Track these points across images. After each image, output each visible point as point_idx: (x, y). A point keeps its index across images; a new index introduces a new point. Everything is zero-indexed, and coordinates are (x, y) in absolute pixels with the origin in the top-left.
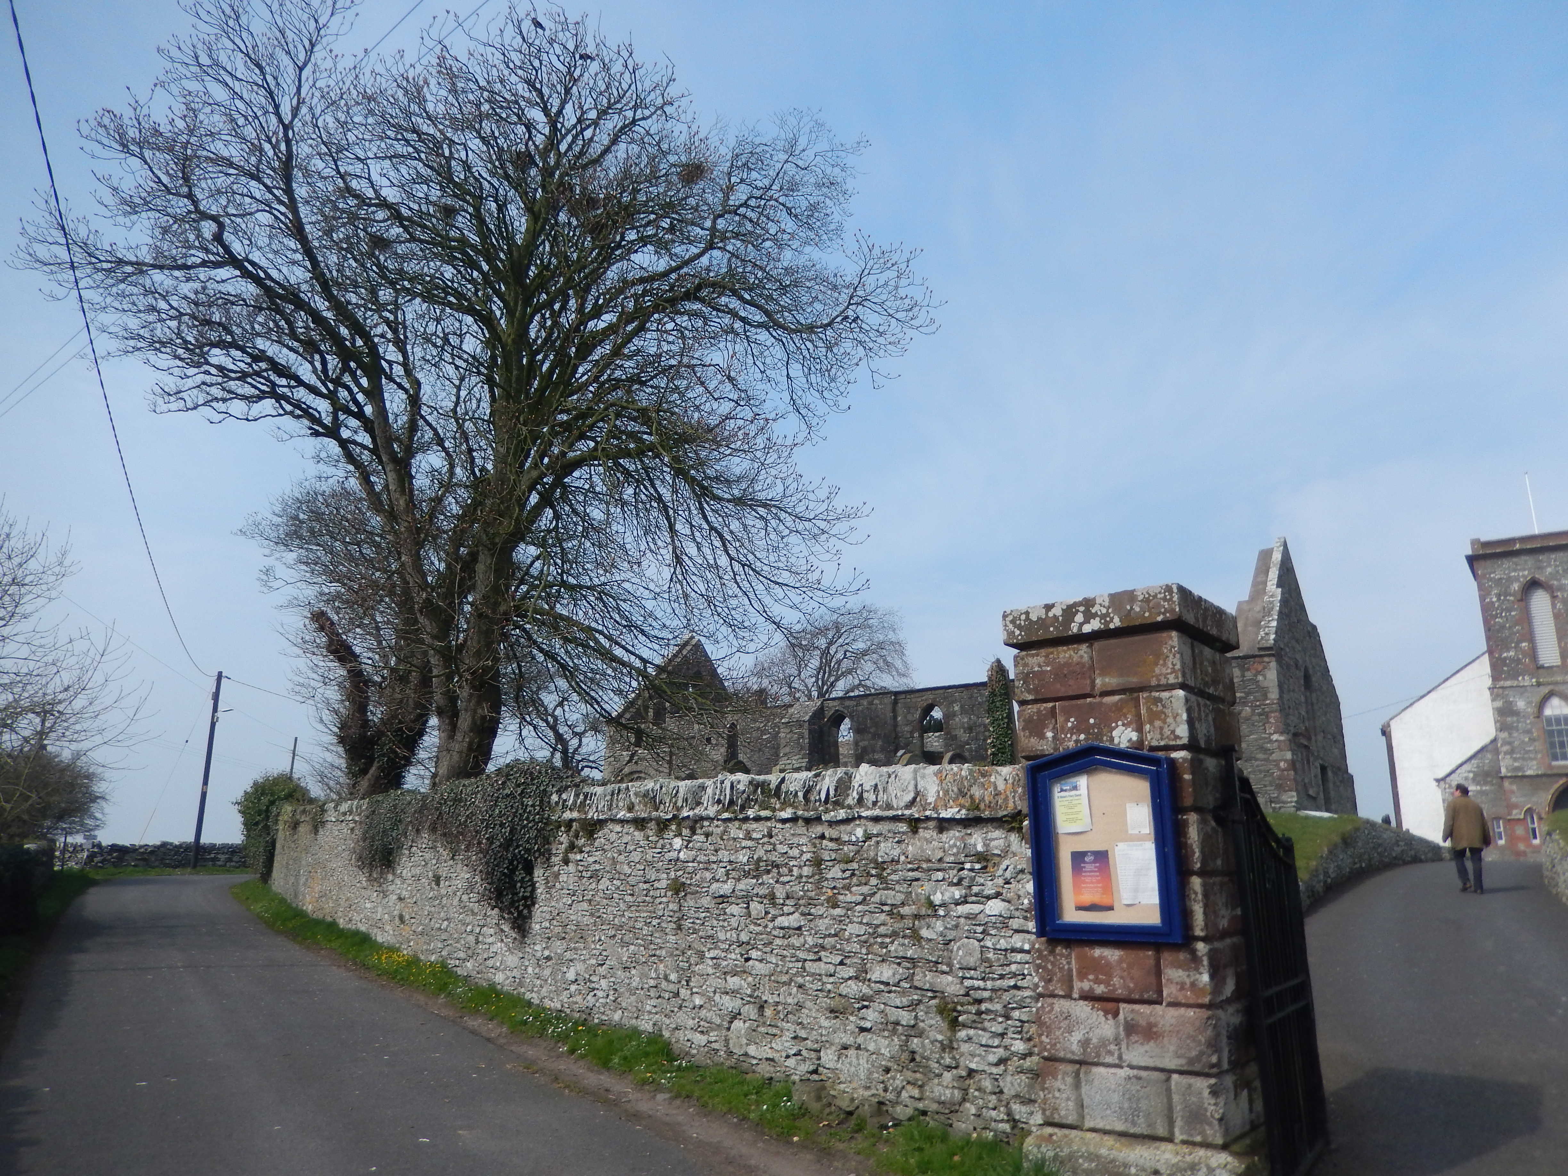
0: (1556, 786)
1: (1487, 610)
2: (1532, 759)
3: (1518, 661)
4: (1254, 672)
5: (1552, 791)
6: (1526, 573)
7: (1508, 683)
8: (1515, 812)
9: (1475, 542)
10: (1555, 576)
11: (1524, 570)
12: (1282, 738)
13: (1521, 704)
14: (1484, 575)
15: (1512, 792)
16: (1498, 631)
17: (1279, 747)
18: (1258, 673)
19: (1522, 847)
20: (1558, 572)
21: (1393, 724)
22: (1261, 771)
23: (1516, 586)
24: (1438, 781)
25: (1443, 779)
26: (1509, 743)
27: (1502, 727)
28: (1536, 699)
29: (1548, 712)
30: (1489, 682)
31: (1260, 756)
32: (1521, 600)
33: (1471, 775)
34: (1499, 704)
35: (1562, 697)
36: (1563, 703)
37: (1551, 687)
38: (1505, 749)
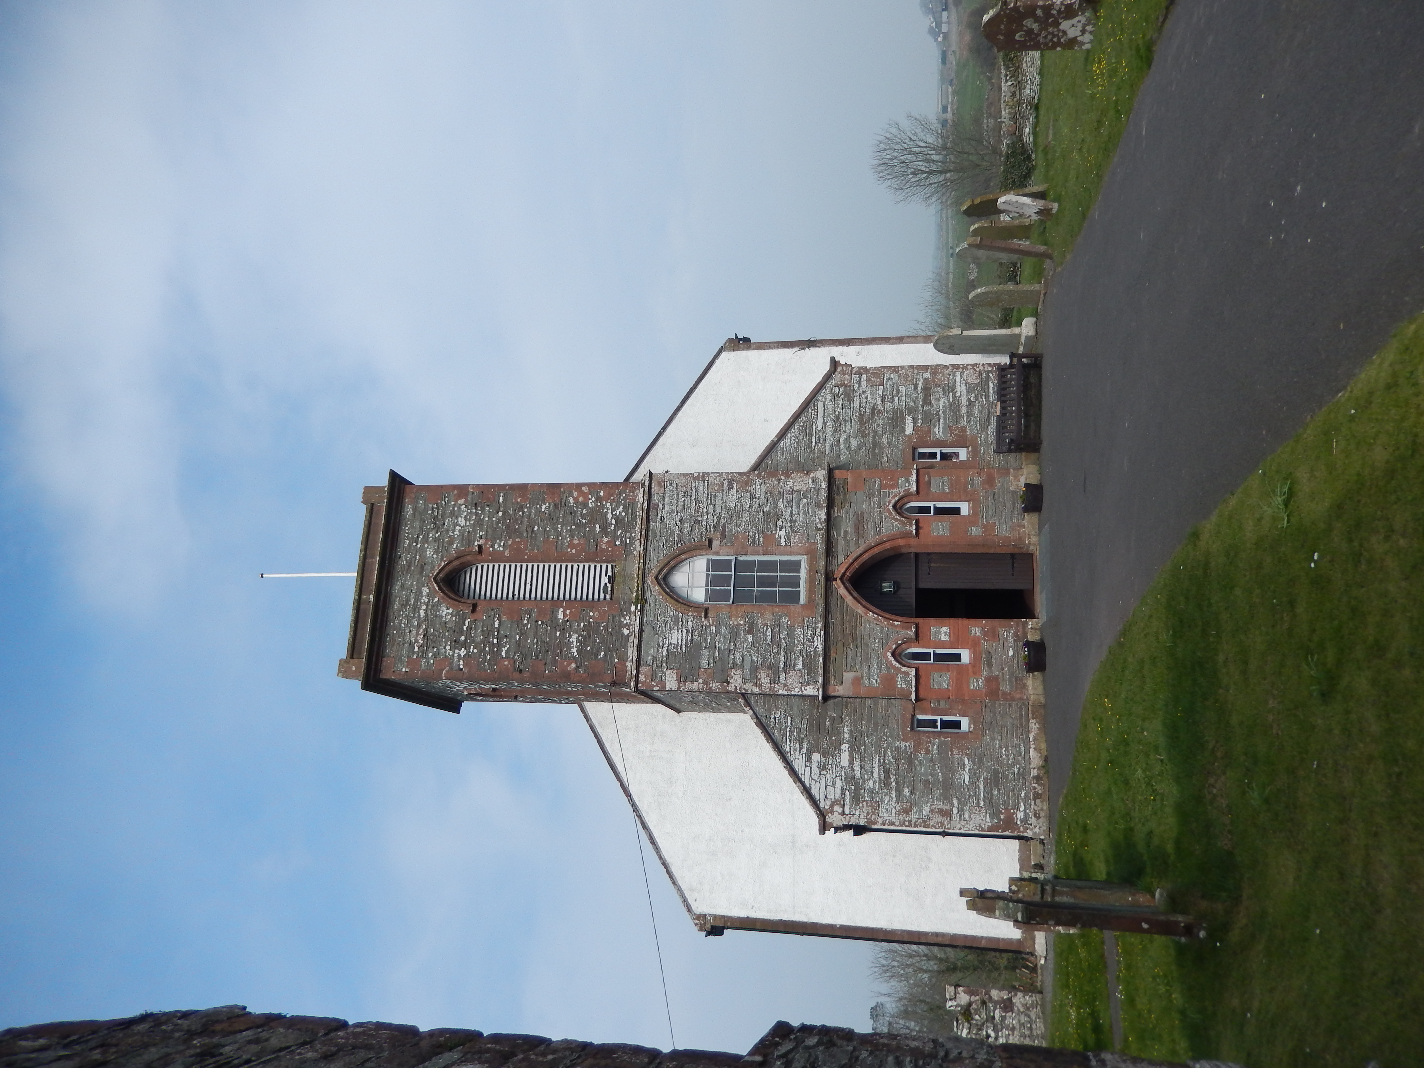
0: (849, 600)
2: (791, 635)
3: (591, 630)
5: (860, 610)
6: (425, 590)
7: (632, 653)
8: (901, 684)
9: (344, 671)
10: (441, 548)
11: (419, 594)
13: (676, 637)
15: (857, 681)
16: (524, 656)
19: (976, 684)
20: (436, 540)
23: (446, 612)
25: (822, 815)
26: (755, 670)
28: (670, 609)
29: (699, 595)
32: (474, 607)
33: (816, 757)
35: (672, 565)
36: (685, 568)
37: (650, 580)
38: (765, 680)
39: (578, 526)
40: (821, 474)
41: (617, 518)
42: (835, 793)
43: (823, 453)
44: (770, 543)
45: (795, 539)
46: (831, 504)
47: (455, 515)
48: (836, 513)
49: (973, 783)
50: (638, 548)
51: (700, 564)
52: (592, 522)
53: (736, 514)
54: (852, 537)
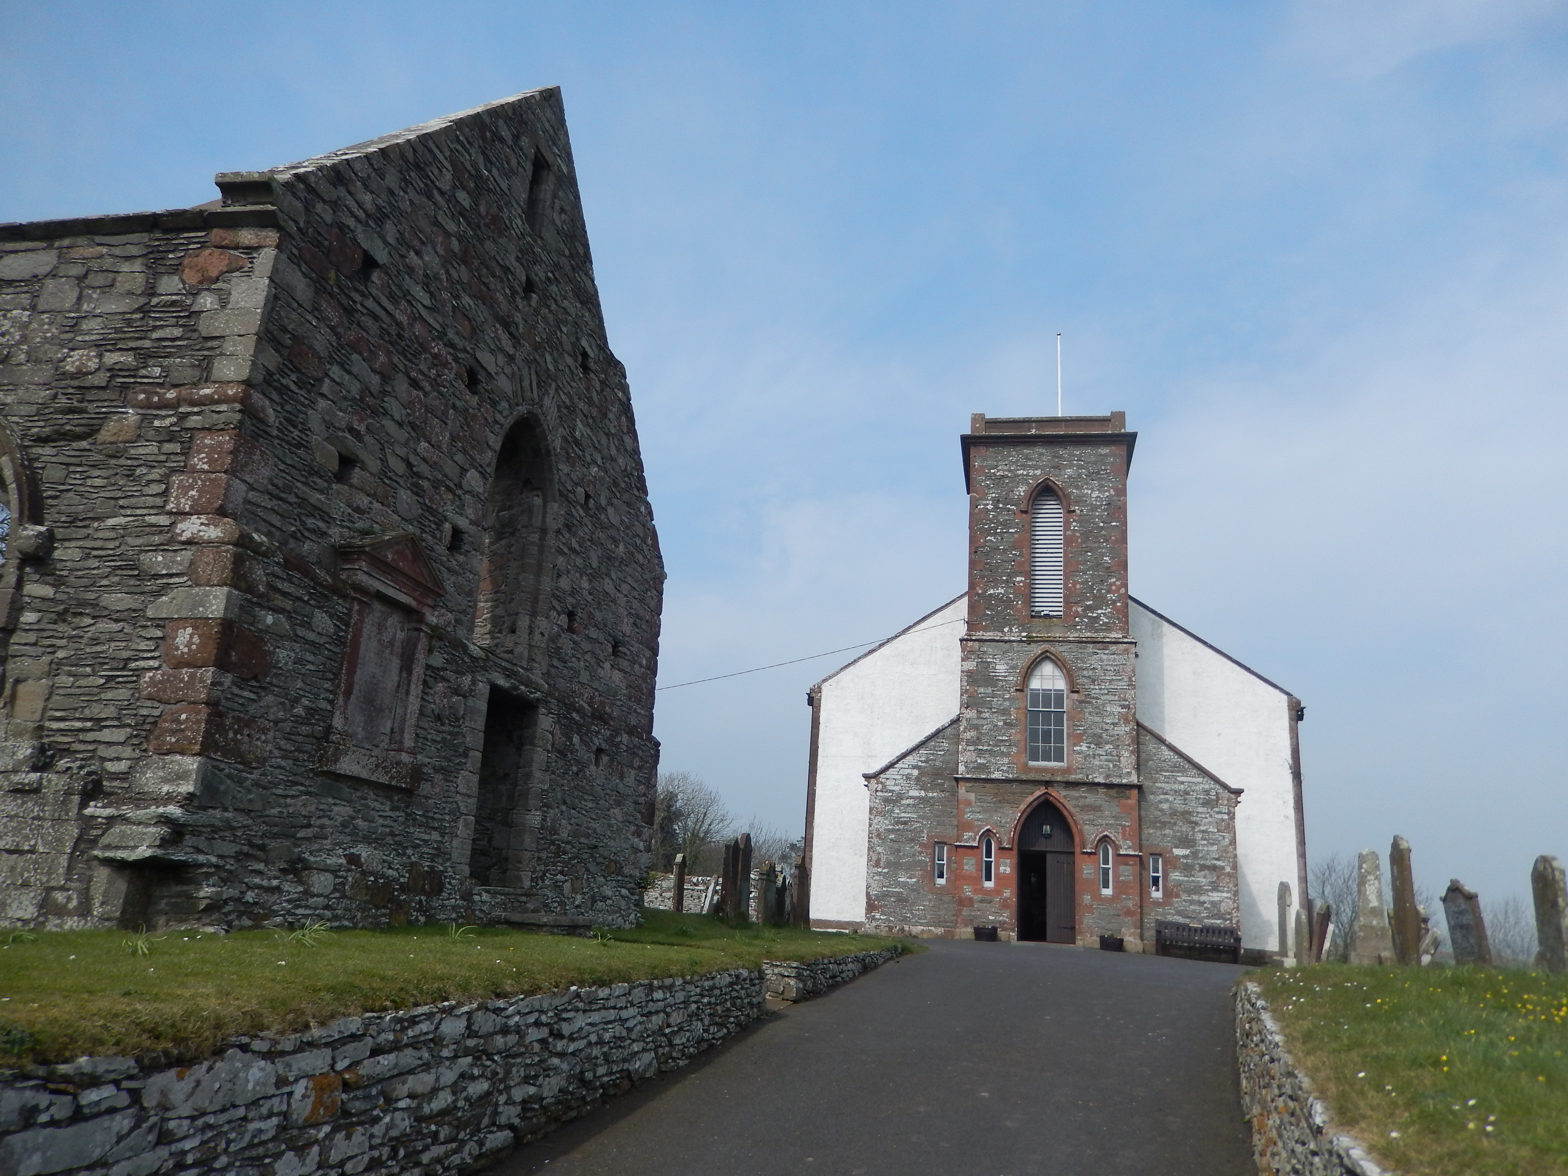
0: (1030, 799)
1: (976, 520)
2: (1003, 755)
3: (1008, 603)
4: (191, 277)
5: (1023, 807)
6: (1038, 472)
7: (989, 635)
8: (967, 835)
9: (977, 418)
10: (1074, 481)
11: (1036, 467)
13: (1001, 668)
14: (982, 468)
15: (968, 803)
16: (987, 554)
19: (968, 891)
20: (1080, 475)
21: (825, 688)
23: (1021, 490)
24: (867, 777)
25: (876, 776)
26: (977, 727)
27: (970, 701)
28: (1022, 663)
29: (1035, 684)
30: (962, 630)
32: (1025, 512)
33: (916, 772)
34: (971, 665)
35: (1060, 663)
36: (1057, 673)
37: (1046, 646)
38: (968, 735)
39: (1092, 587)
40: (1134, 779)
41: (1098, 617)
42: (890, 785)
43: (1156, 781)
44: (1078, 739)
45: (1079, 758)
46: (1109, 786)
47: (1101, 488)
48: (1102, 790)
49: (899, 884)
50: (1072, 635)
51: (1061, 684)
52: (1095, 598)
53: (1100, 711)
54: (1081, 802)
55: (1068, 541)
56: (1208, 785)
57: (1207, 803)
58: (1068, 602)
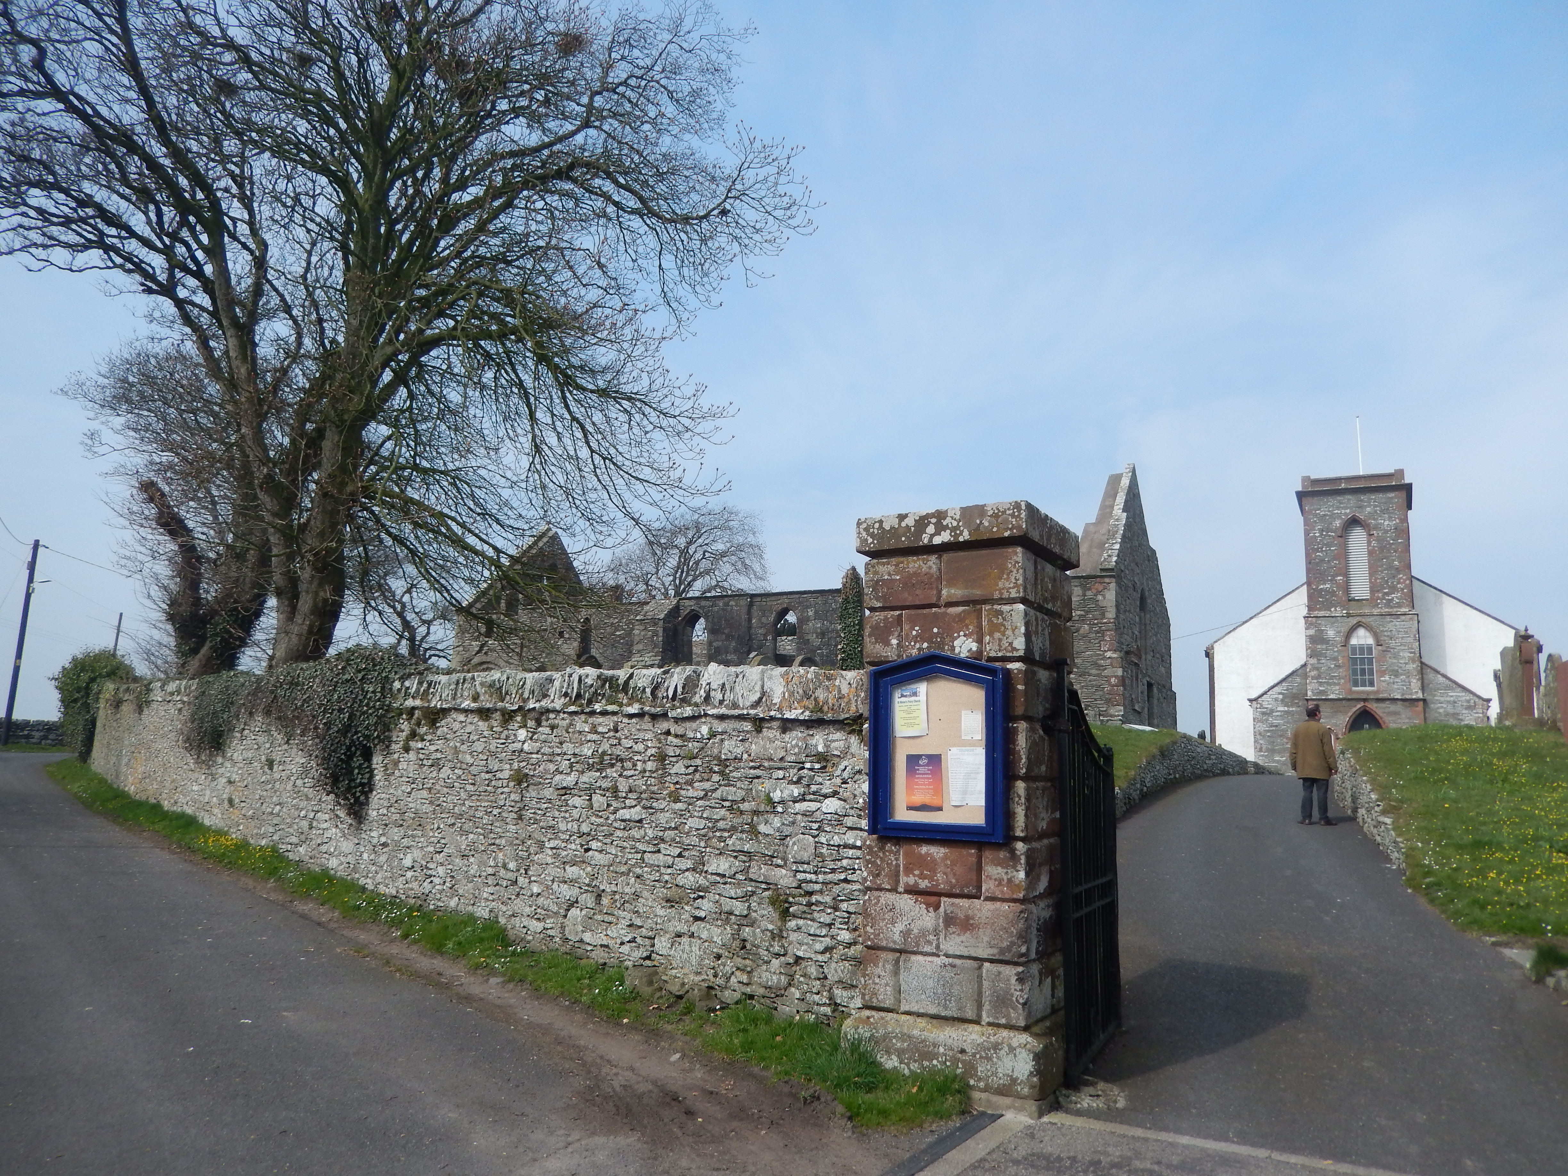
0: (1355, 709)
1: (1309, 542)
2: (1335, 684)
3: (1333, 593)
4: (1094, 591)
5: (1350, 714)
6: (1348, 511)
7: (1322, 613)
9: (1306, 479)
10: (1372, 515)
11: (1346, 508)
12: (1115, 656)
13: (1331, 633)
14: (1311, 511)
16: (1318, 564)
17: (1111, 664)
18: (1099, 592)
20: (1376, 511)
21: (1216, 646)
22: (1093, 686)
23: (1338, 523)
24: (1250, 700)
25: (1256, 699)
26: (1318, 669)
27: (1313, 653)
28: (1345, 629)
29: (1354, 641)
30: (1304, 611)
31: (1094, 672)
32: (1341, 536)
33: (1281, 697)
34: (1312, 632)
35: (1368, 628)
36: (1368, 634)
37: (1359, 619)
38: (1313, 673)
39: (1387, 582)
40: (1420, 695)
41: (1392, 599)
42: (1265, 704)
43: (1435, 696)
44: (1383, 673)
45: (1384, 684)
46: (1404, 700)
47: (1390, 519)
48: (1399, 703)
49: (1275, 761)
50: (1376, 611)
51: (1370, 641)
52: (1389, 587)
53: (1396, 656)
54: (1387, 710)
55: (1371, 553)
56: (1469, 697)
57: (1469, 708)
58: (1373, 590)
